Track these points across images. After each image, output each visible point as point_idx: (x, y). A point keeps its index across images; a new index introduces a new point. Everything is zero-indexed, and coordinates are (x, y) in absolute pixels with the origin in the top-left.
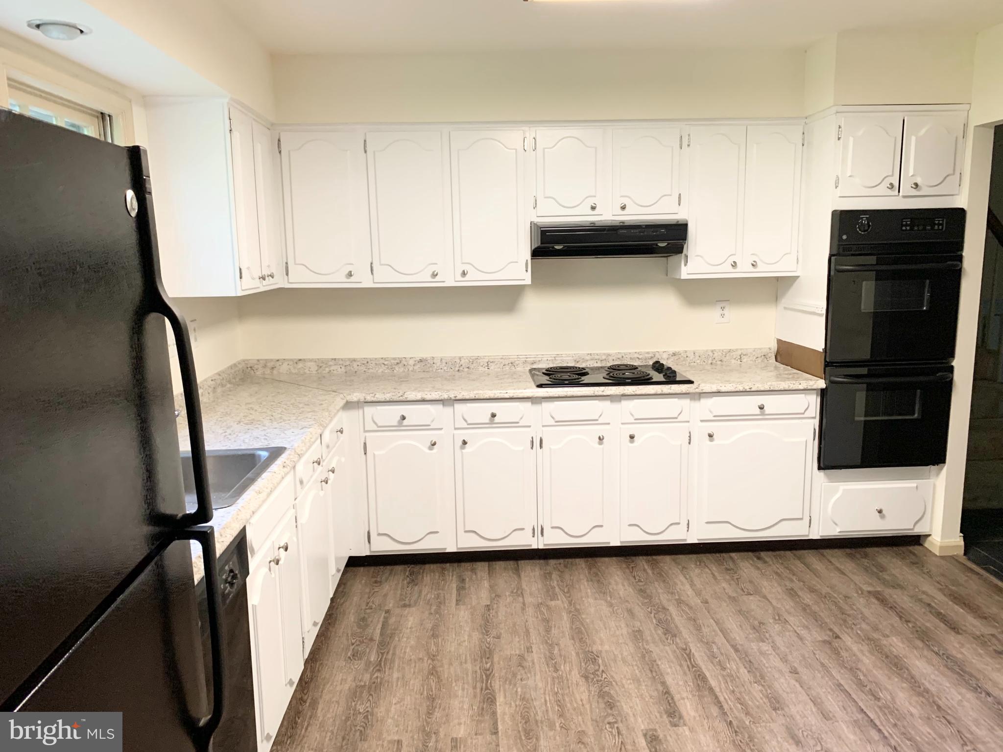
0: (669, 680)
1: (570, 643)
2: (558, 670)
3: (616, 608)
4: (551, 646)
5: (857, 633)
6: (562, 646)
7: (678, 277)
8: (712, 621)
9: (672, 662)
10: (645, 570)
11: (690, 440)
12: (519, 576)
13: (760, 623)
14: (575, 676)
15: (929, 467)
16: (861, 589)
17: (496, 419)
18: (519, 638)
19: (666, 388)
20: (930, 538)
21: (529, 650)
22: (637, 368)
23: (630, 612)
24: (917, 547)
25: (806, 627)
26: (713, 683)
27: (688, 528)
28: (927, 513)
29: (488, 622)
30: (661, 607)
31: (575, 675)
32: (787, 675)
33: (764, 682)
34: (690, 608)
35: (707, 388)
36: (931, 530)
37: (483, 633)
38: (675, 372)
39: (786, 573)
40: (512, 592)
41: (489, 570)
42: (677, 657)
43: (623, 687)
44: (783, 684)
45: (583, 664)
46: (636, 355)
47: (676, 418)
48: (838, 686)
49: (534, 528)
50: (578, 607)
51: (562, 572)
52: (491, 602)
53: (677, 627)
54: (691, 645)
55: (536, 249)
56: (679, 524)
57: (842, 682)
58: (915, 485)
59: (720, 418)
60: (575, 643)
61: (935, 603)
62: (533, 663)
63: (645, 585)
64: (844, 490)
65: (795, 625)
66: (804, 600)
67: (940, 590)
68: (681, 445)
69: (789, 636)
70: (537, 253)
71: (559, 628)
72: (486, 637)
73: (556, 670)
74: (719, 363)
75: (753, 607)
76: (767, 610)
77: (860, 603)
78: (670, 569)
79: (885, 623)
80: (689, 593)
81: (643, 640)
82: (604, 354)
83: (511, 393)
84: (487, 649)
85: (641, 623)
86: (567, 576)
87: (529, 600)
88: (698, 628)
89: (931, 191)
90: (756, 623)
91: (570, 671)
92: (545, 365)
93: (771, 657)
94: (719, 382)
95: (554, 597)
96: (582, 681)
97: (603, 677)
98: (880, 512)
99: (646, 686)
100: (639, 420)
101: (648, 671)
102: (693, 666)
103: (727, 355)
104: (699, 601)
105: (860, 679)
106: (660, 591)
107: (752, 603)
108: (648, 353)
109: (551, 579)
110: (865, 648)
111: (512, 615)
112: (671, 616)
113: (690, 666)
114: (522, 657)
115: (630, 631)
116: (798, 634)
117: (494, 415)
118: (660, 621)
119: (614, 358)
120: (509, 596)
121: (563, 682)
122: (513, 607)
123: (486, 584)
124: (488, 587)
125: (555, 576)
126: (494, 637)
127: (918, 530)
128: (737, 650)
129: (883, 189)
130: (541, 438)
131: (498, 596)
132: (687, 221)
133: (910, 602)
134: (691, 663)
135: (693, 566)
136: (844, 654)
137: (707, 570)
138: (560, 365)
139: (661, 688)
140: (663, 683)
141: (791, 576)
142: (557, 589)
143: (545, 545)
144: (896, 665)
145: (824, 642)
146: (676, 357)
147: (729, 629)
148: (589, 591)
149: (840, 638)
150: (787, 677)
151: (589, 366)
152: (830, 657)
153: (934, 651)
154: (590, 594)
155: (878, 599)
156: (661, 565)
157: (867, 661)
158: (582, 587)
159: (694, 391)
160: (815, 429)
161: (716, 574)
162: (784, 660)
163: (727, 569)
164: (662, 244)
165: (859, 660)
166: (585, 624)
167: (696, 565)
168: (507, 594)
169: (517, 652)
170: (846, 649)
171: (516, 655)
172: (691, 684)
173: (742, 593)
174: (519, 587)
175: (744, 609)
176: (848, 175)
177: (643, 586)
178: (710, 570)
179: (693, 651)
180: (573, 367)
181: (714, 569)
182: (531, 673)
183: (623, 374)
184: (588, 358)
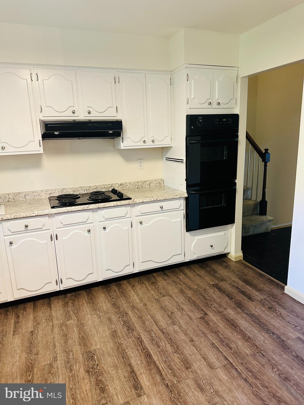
0: (133, 362)
1: (78, 348)
2: (72, 370)
3: (102, 318)
4: (68, 353)
5: (214, 310)
6: (74, 351)
7: (119, 148)
8: (149, 316)
9: (133, 348)
10: (115, 291)
11: (132, 226)
12: (51, 308)
13: (172, 313)
14: (82, 373)
15: (228, 225)
16: (209, 284)
17: (29, 228)
18: (49, 351)
19: (119, 203)
20: (230, 254)
21: (55, 359)
22: (104, 193)
23: (110, 319)
24: (226, 258)
25: (192, 311)
26: (155, 358)
27: (134, 266)
28: (229, 243)
29: (32, 344)
30: (124, 312)
31: (82, 371)
32: (189, 343)
33: (179, 351)
34: (138, 310)
35: (138, 201)
36: (230, 251)
37: (28, 353)
38: (122, 194)
39: (178, 280)
40: (46, 319)
41: (34, 307)
42: (135, 345)
43: (109, 374)
44: (188, 350)
45: (86, 362)
46: (103, 186)
47: (125, 216)
48: (212, 345)
49: (57, 280)
50: (82, 322)
51: (74, 300)
52: (34, 329)
53: (133, 324)
54: (141, 334)
55: (43, 134)
56: (129, 265)
57: (214, 342)
58: (224, 233)
59: (144, 214)
60: (81, 347)
61: (240, 286)
62: (58, 368)
63: (116, 300)
64: (197, 239)
65: (187, 311)
66: (188, 295)
67: (239, 278)
68: (128, 229)
69: (186, 318)
70: (45, 136)
71: (72, 339)
72: (30, 355)
73: (71, 370)
74: (141, 187)
75: (167, 303)
76: (173, 304)
77: (211, 291)
78: (127, 287)
79: (223, 301)
80: (137, 301)
81: (117, 336)
82: (88, 187)
83: (36, 213)
84: (30, 365)
85: (115, 325)
86: (76, 303)
87: (55, 322)
88: (144, 323)
89: (225, 106)
90: (169, 313)
91: (79, 369)
92: (57, 195)
93: (180, 333)
94: (143, 197)
95: (69, 318)
96: (86, 376)
97: (98, 369)
98: (212, 246)
99: (121, 369)
100: (107, 219)
101: (121, 358)
102: (144, 349)
103: (144, 183)
104: (142, 305)
105: (221, 338)
106: (123, 302)
107: (166, 301)
108: (109, 185)
109: (68, 306)
110: (219, 318)
111: (46, 335)
112: (130, 318)
113: (142, 349)
114: (51, 366)
115: (110, 332)
116: (189, 316)
117: (27, 226)
118: (125, 322)
119: (93, 188)
120: (45, 322)
121: (75, 379)
122: (47, 330)
123: (31, 317)
124: (33, 318)
125: (70, 304)
126: (35, 354)
127: (226, 252)
128: (164, 333)
129: (206, 105)
130: (56, 234)
131: (38, 324)
132: (122, 120)
133: (230, 288)
134: (142, 347)
135: (137, 284)
136: (211, 324)
137: (144, 285)
138: (65, 194)
139: (129, 369)
140: (130, 365)
141: (180, 282)
142: (71, 313)
143: (63, 288)
144: (233, 325)
145: (201, 318)
146: (122, 186)
147: (158, 320)
148: (88, 310)
149: (208, 315)
150: (189, 345)
151: (80, 193)
152: (205, 327)
153: (246, 313)
154: (88, 312)
155: (217, 288)
156: (123, 286)
157: (221, 325)
158: (84, 308)
159: (132, 203)
160: (184, 214)
161: (148, 286)
162: (186, 334)
163: (152, 283)
164: (111, 132)
165: (218, 326)
166: (86, 333)
167: (138, 283)
168: (44, 321)
169: (48, 363)
170: (211, 321)
171: (48, 364)
172: (144, 362)
173: (161, 296)
174: (51, 316)
175: (163, 305)
176: (192, 98)
177: (115, 301)
178: (145, 285)
179: (143, 338)
180: (72, 194)
181: (147, 284)
182: (56, 377)
183: (97, 197)
184: (80, 189)
